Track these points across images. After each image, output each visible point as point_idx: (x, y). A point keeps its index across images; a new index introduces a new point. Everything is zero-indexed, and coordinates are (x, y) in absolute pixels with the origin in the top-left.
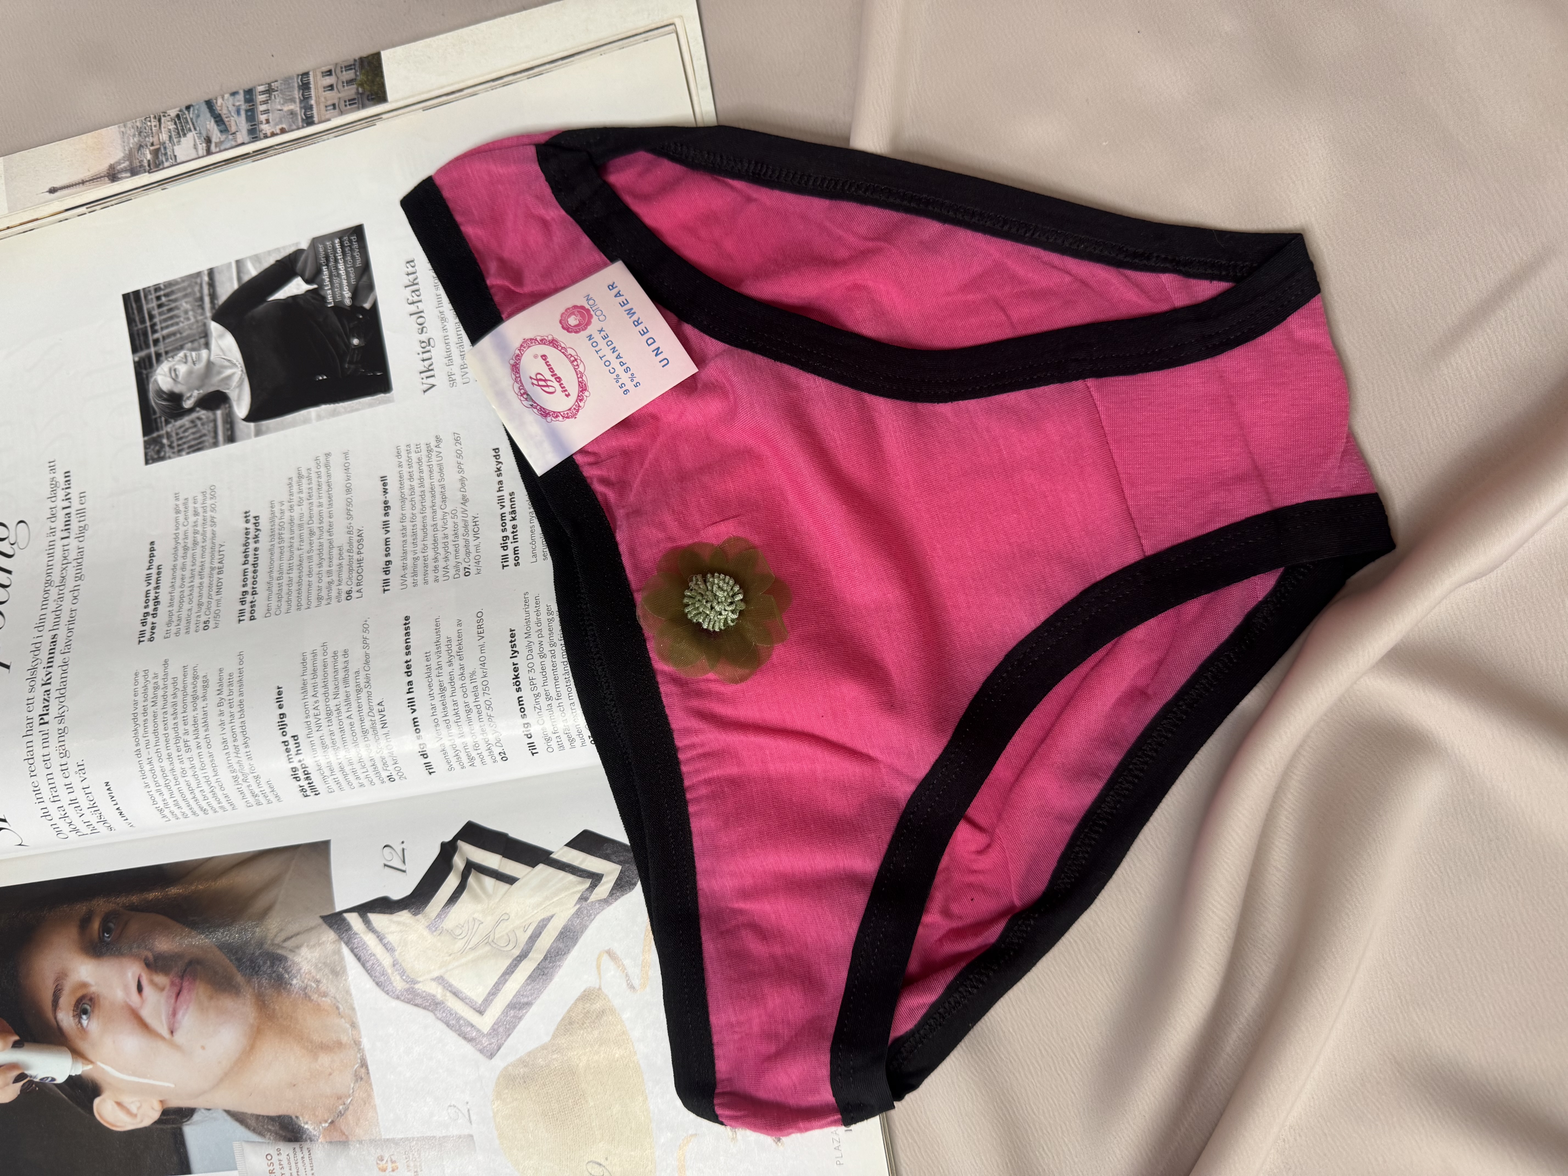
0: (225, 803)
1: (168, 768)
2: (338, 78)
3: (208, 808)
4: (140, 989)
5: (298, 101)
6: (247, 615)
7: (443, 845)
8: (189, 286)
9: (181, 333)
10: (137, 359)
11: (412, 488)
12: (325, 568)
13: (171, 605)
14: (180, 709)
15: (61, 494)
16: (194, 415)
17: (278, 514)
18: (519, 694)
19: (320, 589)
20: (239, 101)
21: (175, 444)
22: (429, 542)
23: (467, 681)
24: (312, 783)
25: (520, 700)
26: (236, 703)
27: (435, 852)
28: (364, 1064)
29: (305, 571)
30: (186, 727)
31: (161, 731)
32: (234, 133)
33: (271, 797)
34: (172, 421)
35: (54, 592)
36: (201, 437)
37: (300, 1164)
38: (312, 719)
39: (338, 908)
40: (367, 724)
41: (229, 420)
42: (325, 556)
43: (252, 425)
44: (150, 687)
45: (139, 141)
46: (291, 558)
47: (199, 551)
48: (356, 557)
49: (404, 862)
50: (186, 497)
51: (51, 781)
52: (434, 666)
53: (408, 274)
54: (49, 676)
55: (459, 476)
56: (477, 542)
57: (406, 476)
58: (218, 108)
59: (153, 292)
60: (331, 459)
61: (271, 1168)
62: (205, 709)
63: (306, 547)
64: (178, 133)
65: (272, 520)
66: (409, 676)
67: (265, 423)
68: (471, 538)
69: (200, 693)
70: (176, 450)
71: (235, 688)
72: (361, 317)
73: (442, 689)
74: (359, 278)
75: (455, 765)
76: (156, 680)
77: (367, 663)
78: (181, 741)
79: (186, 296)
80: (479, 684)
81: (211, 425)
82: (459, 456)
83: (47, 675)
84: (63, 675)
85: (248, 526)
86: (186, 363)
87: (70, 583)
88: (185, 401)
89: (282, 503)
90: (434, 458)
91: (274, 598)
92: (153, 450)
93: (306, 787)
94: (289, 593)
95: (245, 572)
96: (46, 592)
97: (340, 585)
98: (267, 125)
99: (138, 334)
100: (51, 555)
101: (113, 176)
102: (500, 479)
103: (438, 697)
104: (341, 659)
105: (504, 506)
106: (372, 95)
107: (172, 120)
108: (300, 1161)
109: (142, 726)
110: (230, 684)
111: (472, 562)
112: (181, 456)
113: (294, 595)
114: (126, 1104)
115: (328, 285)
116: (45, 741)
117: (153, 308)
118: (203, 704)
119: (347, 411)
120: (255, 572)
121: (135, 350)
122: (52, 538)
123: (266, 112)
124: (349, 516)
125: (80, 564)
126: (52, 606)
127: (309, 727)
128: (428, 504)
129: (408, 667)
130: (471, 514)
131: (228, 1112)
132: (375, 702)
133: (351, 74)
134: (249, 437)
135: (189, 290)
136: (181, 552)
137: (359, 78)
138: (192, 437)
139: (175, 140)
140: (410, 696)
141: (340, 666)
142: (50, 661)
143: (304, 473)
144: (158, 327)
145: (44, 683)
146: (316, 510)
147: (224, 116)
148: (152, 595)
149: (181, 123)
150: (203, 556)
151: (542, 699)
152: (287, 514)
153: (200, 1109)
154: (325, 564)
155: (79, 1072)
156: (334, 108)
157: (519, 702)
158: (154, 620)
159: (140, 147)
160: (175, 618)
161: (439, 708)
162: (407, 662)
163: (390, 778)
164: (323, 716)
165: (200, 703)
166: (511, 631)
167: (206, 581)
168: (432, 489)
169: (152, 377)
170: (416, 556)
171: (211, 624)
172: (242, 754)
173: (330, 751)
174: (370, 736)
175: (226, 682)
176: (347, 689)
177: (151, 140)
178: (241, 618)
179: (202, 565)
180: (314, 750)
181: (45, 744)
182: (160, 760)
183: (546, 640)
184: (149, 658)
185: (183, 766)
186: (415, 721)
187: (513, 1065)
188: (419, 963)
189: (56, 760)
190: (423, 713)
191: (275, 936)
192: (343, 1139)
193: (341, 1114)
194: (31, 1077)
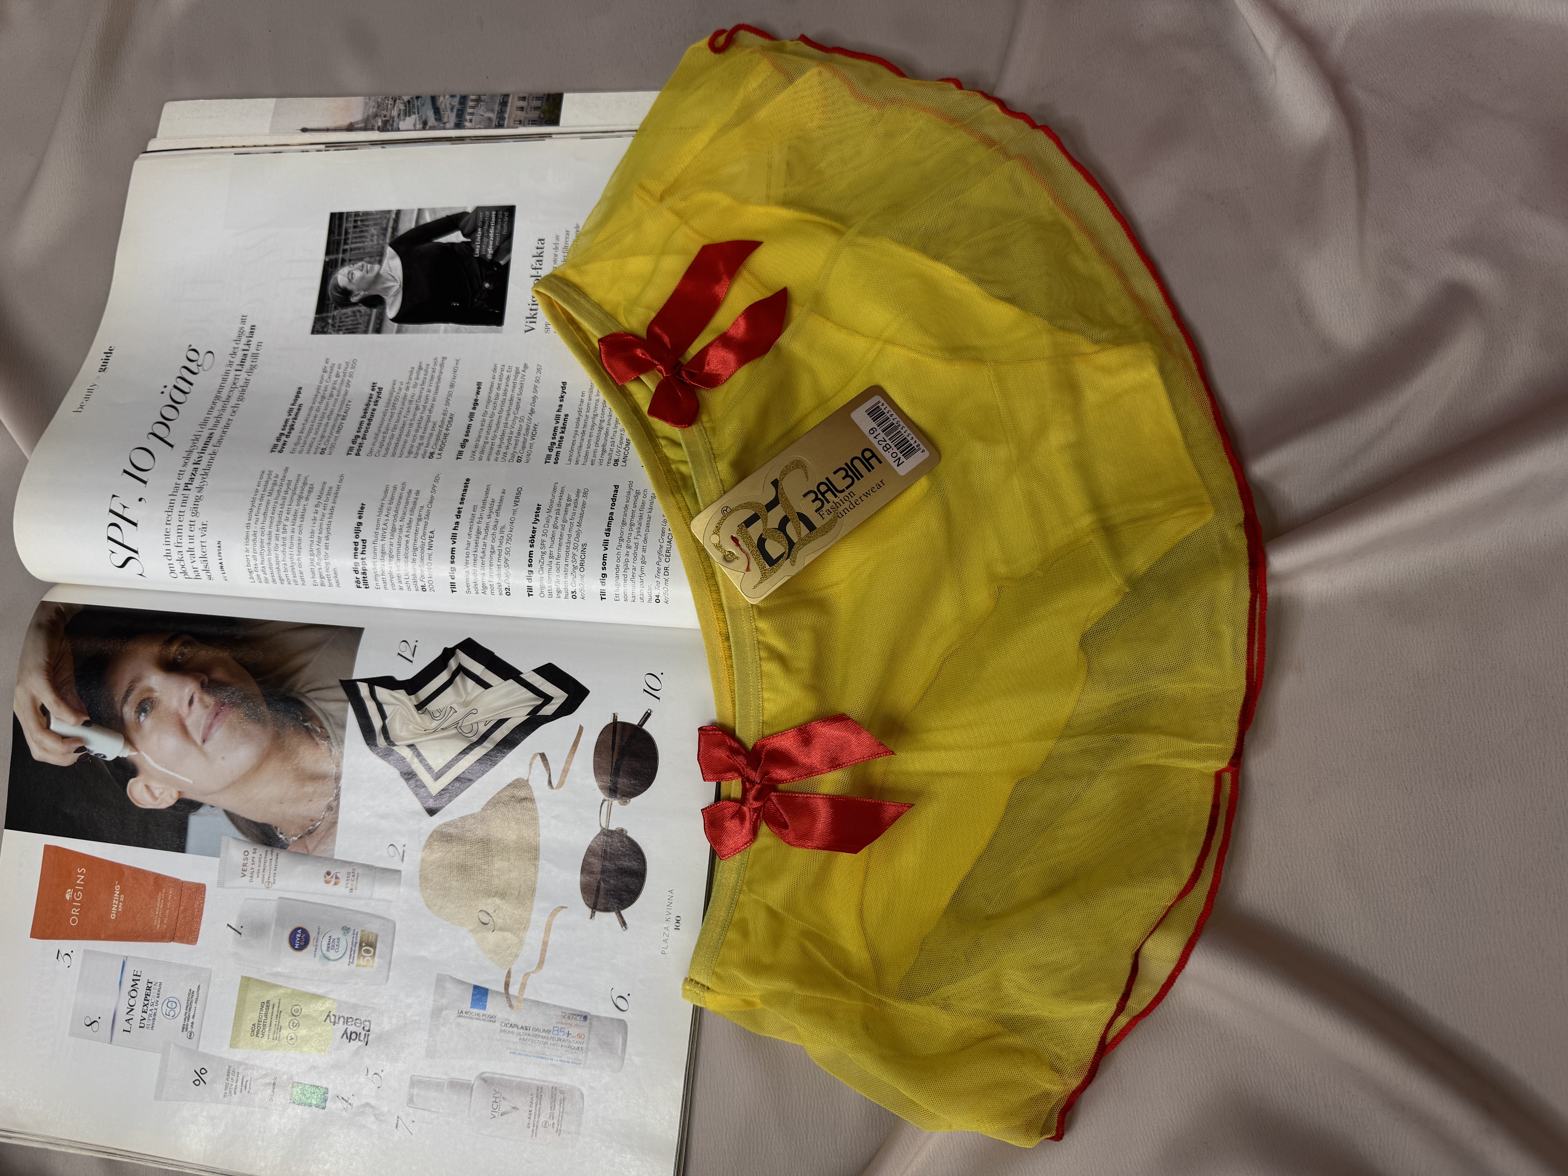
0: (298, 579)
1: (266, 541)
2: (529, 104)
3: (285, 580)
4: (191, 702)
5: (496, 112)
6: (355, 451)
7: (446, 650)
8: (380, 218)
9: (364, 249)
10: (327, 260)
11: (498, 395)
12: (420, 433)
13: (302, 432)
14: (287, 502)
15: (244, 340)
16: (356, 308)
17: (396, 390)
18: (532, 549)
19: (412, 446)
20: (455, 102)
21: (337, 325)
22: (499, 434)
23: (498, 531)
24: (366, 577)
25: (531, 553)
26: (329, 506)
27: (438, 653)
28: (337, 797)
29: (405, 432)
30: (288, 516)
31: (269, 514)
32: (445, 123)
33: (333, 581)
34: (340, 309)
35: (219, 404)
36: (357, 324)
37: (268, 864)
38: (380, 531)
39: (355, 677)
40: (419, 544)
41: (381, 317)
42: (422, 426)
43: (396, 325)
44: (271, 482)
45: (376, 112)
46: (398, 421)
47: (332, 401)
48: (444, 431)
49: (413, 655)
50: (334, 363)
51: (179, 531)
52: (478, 515)
53: (537, 248)
54: (200, 459)
55: (533, 395)
56: (531, 442)
57: (496, 386)
58: (439, 104)
59: (353, 216)
60: (446, 361)
61: (245, 862)
62: (305, 507)
63: (410, 416)
64: (406, 113)
65: (391, 394)
66: (457, 518)
67: (406, 326)
68: (529, 438)
69: (305, 495)
70: (336, 329)
71: (331, 498)
72: (496, 269)
73: (479, 532)
74: (502, 242)
75: (472, 590)
76: (276, 479)
77: (431, 502)
78: (282, 524)
79: (376, 224)
80: (505, 535)
81: (367, 318)
82: (537, 381)
84: (210, 461)
85: (373, 393)
86: (361, 270)
87: (233, 401)
88: (353, 297)
89: (402, 383)
90: (519, 378)
91: (378, 444)
92: (320, 325)
93: (361, 580)
94: (389, 444)
95: (361, 423)
96: (214, 403)
97: (427, 447)
98: (470, 123)
99: (334, 243)
100: (224, 380)
101: (351, 128)
102: (561, 403)
103: (474, 537)
104: (413, 495)
105: (558, 422)
106: (549, 121)
107: (404, 103)
108: (268, 861)
109: (257, 508)
110: (329, 494)
111: (525, 455)
112: (338, 334)
113: (393, 446)
114: (152, 788)
115: (478, 242)
116: (184, 502)
117: (350, 227)
118: (306, 503)
119: (466, 332)
120: (369, 424)
121: (328, 252)
122: (229, 368)
123: (472, 114)
124: (447, 402)
125: (244, 390)
126: (215, 413)
127: (376, 537)
128: (506, 408)
129: (459, 512)
130: (533, 422)
131: (227, 812)
132: (429, 529)
133: (538, 103)
134: (391, 332)
135: (379, 221)
136: (319, 399)
137: (543, 108)
138: (350, 322)
139: (402, 118)
140: (455, 532)
141: (412, 500)
142: (204, 449)
143: (424, 366)
144: (349, 241)
145: (195, 462)
146: (425, 393)
147: (441, 110)
148: (290, 423)
149: (410, 106)
150: (334, 406)
151: (546, 557)
152: (403, 391)
153: (206, 805)
154: (421, 431)
155: (125, 756)
156: (520, 122)
158: (286, 439)
159: (376, 116)
160: (302, 441)
161: (473, 545)
162: (459, 508)
163: (424, 589)
164: (389, 531)
165: (303, 502)
167: (331, 422)
168: (511, 399)
169: (334, 275)
170: (486, 441)
171: (327, 451)
172: (322, 544)
173: (387, 557)
174: (418, 553)
175: (325, 492)
176: (412, 517)
177: (385, 113)
178: (350, 452)
179: (332, 412)
180: (375, 553)
181: (183, 504)
182: (263, 534)
183: (561, 517)
184: (276, 464)
185: (277, 543)
186: (453, 550)
187: (446, 825)
188: (401, 732)
189: (188, 517)
190: (460, 546)
191: (302, 687)
192: (306, 852)
193: (310, 832)
194: (89, 751)
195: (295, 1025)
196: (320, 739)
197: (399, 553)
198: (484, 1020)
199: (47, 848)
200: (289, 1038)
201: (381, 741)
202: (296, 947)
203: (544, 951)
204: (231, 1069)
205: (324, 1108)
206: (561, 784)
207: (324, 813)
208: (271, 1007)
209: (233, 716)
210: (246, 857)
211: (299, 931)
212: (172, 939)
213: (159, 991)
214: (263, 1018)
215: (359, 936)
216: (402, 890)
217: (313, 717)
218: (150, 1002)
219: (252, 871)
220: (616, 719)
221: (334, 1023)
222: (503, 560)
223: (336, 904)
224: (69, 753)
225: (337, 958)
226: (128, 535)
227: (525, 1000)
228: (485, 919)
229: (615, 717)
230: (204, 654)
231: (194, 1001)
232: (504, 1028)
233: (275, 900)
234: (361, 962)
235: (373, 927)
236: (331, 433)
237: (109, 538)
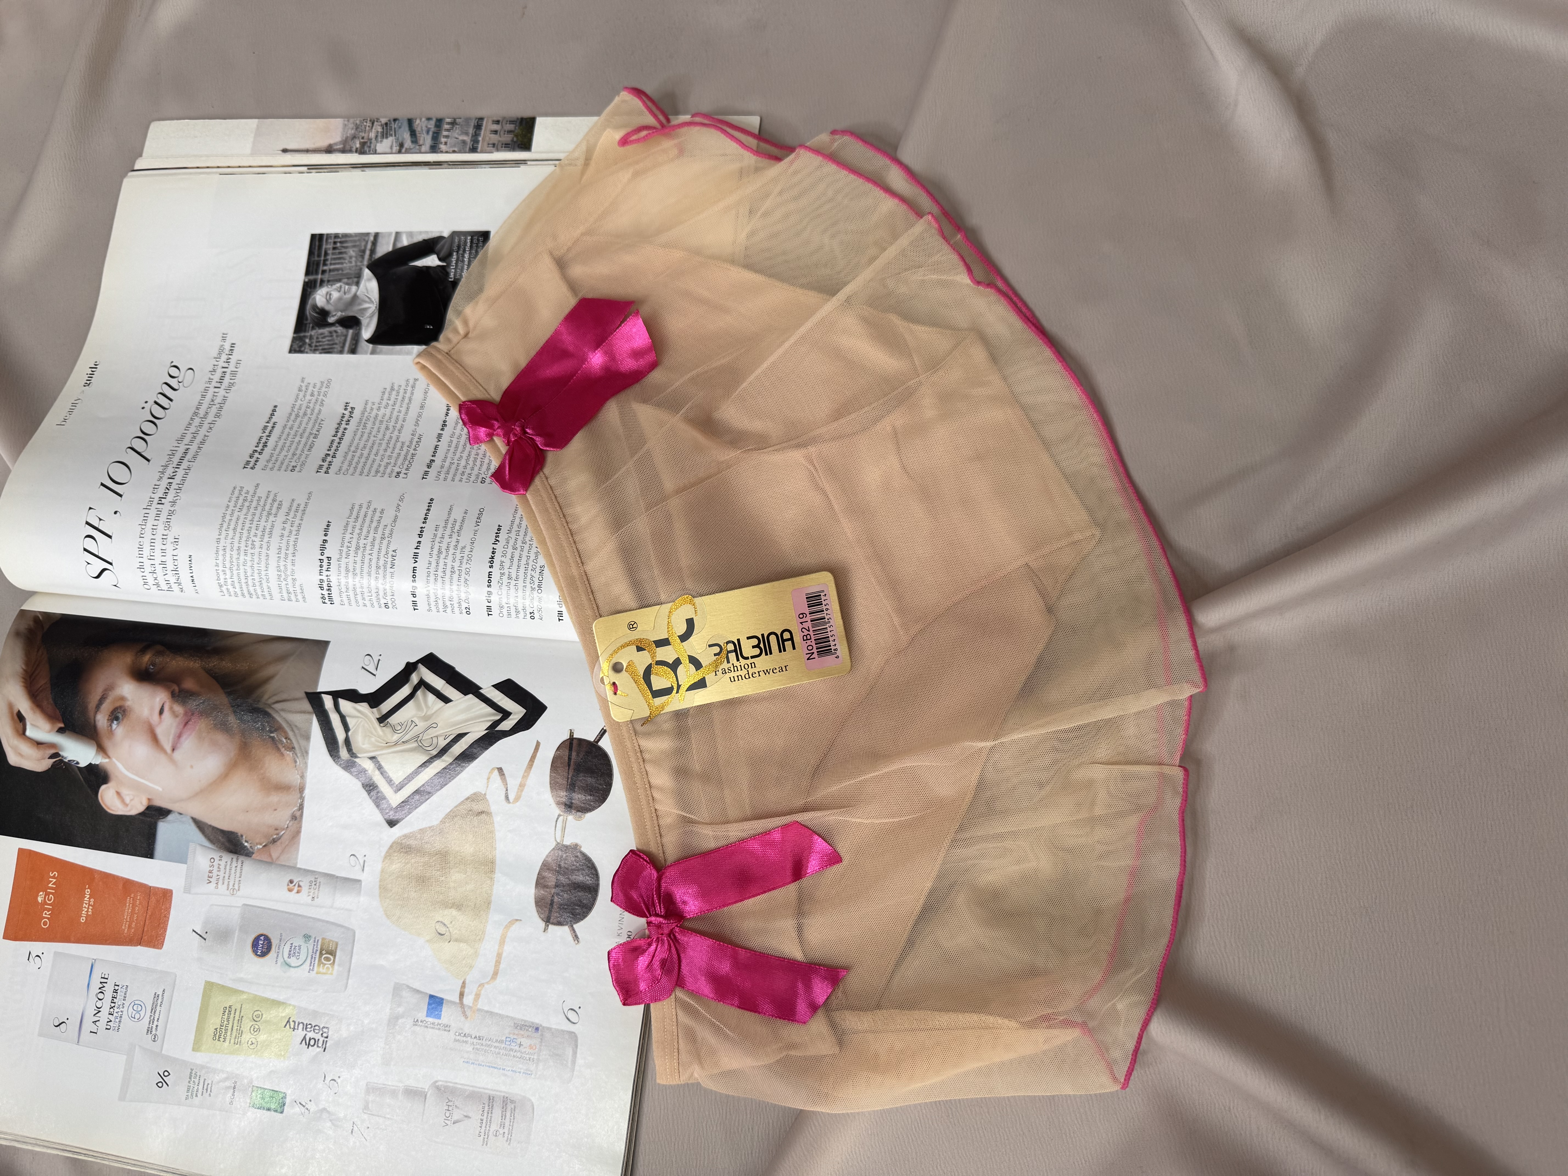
0: (266, 593)
1: (235, 556)
2: (502, 127)
3: (254, 593)
4: (161, 712)
5: (470, 135)
6: (324, 469)
7: (408, 664)
8: (359, 240)
9: (342, 271)
10: (307, 280)
12: (388, 453)
13: (274, 450)
14: (256, 518)
15: (224, 357)
16: (333, 329)
17: (368, 410)
18: (491, 570)
19: (380, 466)
20: (431, 125)
21: (314, 345)
22: (463, 454)
23: (458, 551)
24: (331, 594)
25: (490, 574)
26: (296, 524)
27: (401, 666)
28: (301, 808)
29: (374, 451)
30: (257, 532)
31: (239, 530)
32: (421, 145)
33: (300, 597)
34: (317, 328)
35: (197, 421)
37: (233, 871)
38: (345, 549)
39: (319, 690)
40: (381, 563)
42: (391, 445)
43: (371, 346)
44: (241, 498)
45: (355, 133)
46: (368, 440)
47: (306, 419)
48: (412, 451)
49: (377, 669)
50: (309, 382)
51: (152, 544)
52: (439, 535)
54: (174, 474)
58: (415, 126)
59: (332, 238)
60: (415, 381)
61: (211, 869)
62: (274, 523)
63: (380, 436)
64: (383, 136)
65: (363, 413)
66: (420, 537)
67: (380, 347)
71: (299, 514)
73: (440, 552)
75: (433, 608)
76: (246, 495)
77: (395, 521)
78: (251, 540)
79: (354, 246)
80: (465, 555)
81: (343, 338)
83: (174, 472)
84: (185, 476)
85: (345, 412)
86: (339, 291)
87: (210, 418)
88: (330, 317)
89: (373, 404)
91: (347, 463)
92: (297, 344)
93: (326, 596)
94: (357, 463)
95: (333, 441)
96: (192, 420)
97: (394, 467)
98: (443, 148)
99: (313, 263)
100: (203, 397)
101: (329, 150)
103: (435, 557)
104: (378, 514)
106: (522, 147)
107: (382, 125)
108: (233, 869)
109: (227, 523)
110: (297, 511)
112: (315, 353)
113: (361, 465)
114: (123, 795)
116: (158, 515)
117: (329, 249)
118: (274, 519)
120: (339, 443)
121: (307, 273)
122: (208, 385)
123: (447, 137)
124: (417, 422)
125: (221, 408)
126: (193, 429)
127: (341, 554)
129: (422, 531)
131: (195, 821)
132: (392, 548)
133: (511, 127)
134: (366, 353)
135: (357, 243)
136: (293, 417)
137: (516, 131)
138: (327, 343)
139: (379, 139)
140: (417, 551)
141: (376, 518)
142: (179, 464)
143: (396, 387)
144: (328, 262)
145: (169, 477)
146: (395, 414)
147: (417, 133)
148: (264, 440)
149: (387, 129)
150: (307, 424)
151: (505, 578)
152: (375, 412)
153: (174, 812)
154: (390, 450)
155: (97, 762)
156: (494, 147)
157: (489, 575)
158: (259, 456)
159: (354, 137)
160: (273, 459)
161: (434, 564)
162: (422, 528)
163: (386, 606)
164: (353, 548)
165: (271, 518)
166: (499, 526)
167: (304, 440)
169: (313, 295)
170: (451, 460)
171: (297, 469)
172: (289, 561)
173: (350, 574)
174: (381, 571)
175: (294, 508)
176: (375, 535)
177: (363, 134)
178: (319, 470)
179: (305, 430)
180: (339, 571)
181: (157, 518)
182: (232, 549)
183: (520, 538)
184: (247, 480)
185: (246, 558)
186: (414, 569)
187: (406, 836)
188: (364, 744)
189: (161, 530)
190: (421, 565)
191: (269, 698)
192: (269, 860)
193: (274, 841)
194: (63, 757)
195: (255, 1030)
196: (285, 749)
197: (362, 571)
198: (439, 1029)
199: (21, 852)
200: (250, 1043)
201: (344, 753)
202: (258, 953)
203: (498, 962)
204: (194, 1072)
205: (282, 1112)
206: (517, 799)
207: (288, 822)
208: (233, 1012)
209: (201, 724)
210: (212, 864)
211: (262, 938)
212: (139, 943)
213: (125, 994)
214: (225, 1023)
215: (319, 943)
216: (362, 899)
217: (278, 728)
218: (116, 1005)
219: (218, 877)
220: (573, 736)
221: (294, 1029)
222: (463, 580)
223: (298, 912)
224: (44, 759)
225: (297, 965)
226: (103, 546)
227: (479, 1010)
228: (442, 930)
229: (571, 733)
230: (176, 663)
231: (159, 1005)
232: (458, 1038)
233: (239, 907)
234: (321, 969)
235: (333, 935)
236: (303, 451)
237: (85, 550)
